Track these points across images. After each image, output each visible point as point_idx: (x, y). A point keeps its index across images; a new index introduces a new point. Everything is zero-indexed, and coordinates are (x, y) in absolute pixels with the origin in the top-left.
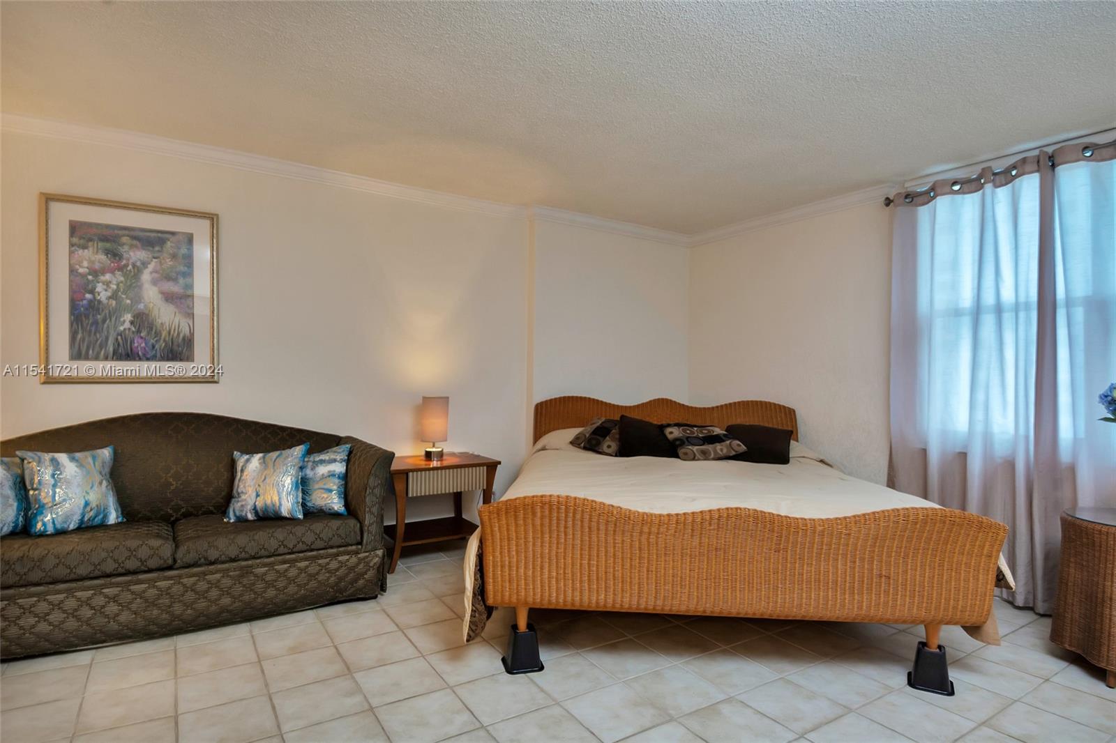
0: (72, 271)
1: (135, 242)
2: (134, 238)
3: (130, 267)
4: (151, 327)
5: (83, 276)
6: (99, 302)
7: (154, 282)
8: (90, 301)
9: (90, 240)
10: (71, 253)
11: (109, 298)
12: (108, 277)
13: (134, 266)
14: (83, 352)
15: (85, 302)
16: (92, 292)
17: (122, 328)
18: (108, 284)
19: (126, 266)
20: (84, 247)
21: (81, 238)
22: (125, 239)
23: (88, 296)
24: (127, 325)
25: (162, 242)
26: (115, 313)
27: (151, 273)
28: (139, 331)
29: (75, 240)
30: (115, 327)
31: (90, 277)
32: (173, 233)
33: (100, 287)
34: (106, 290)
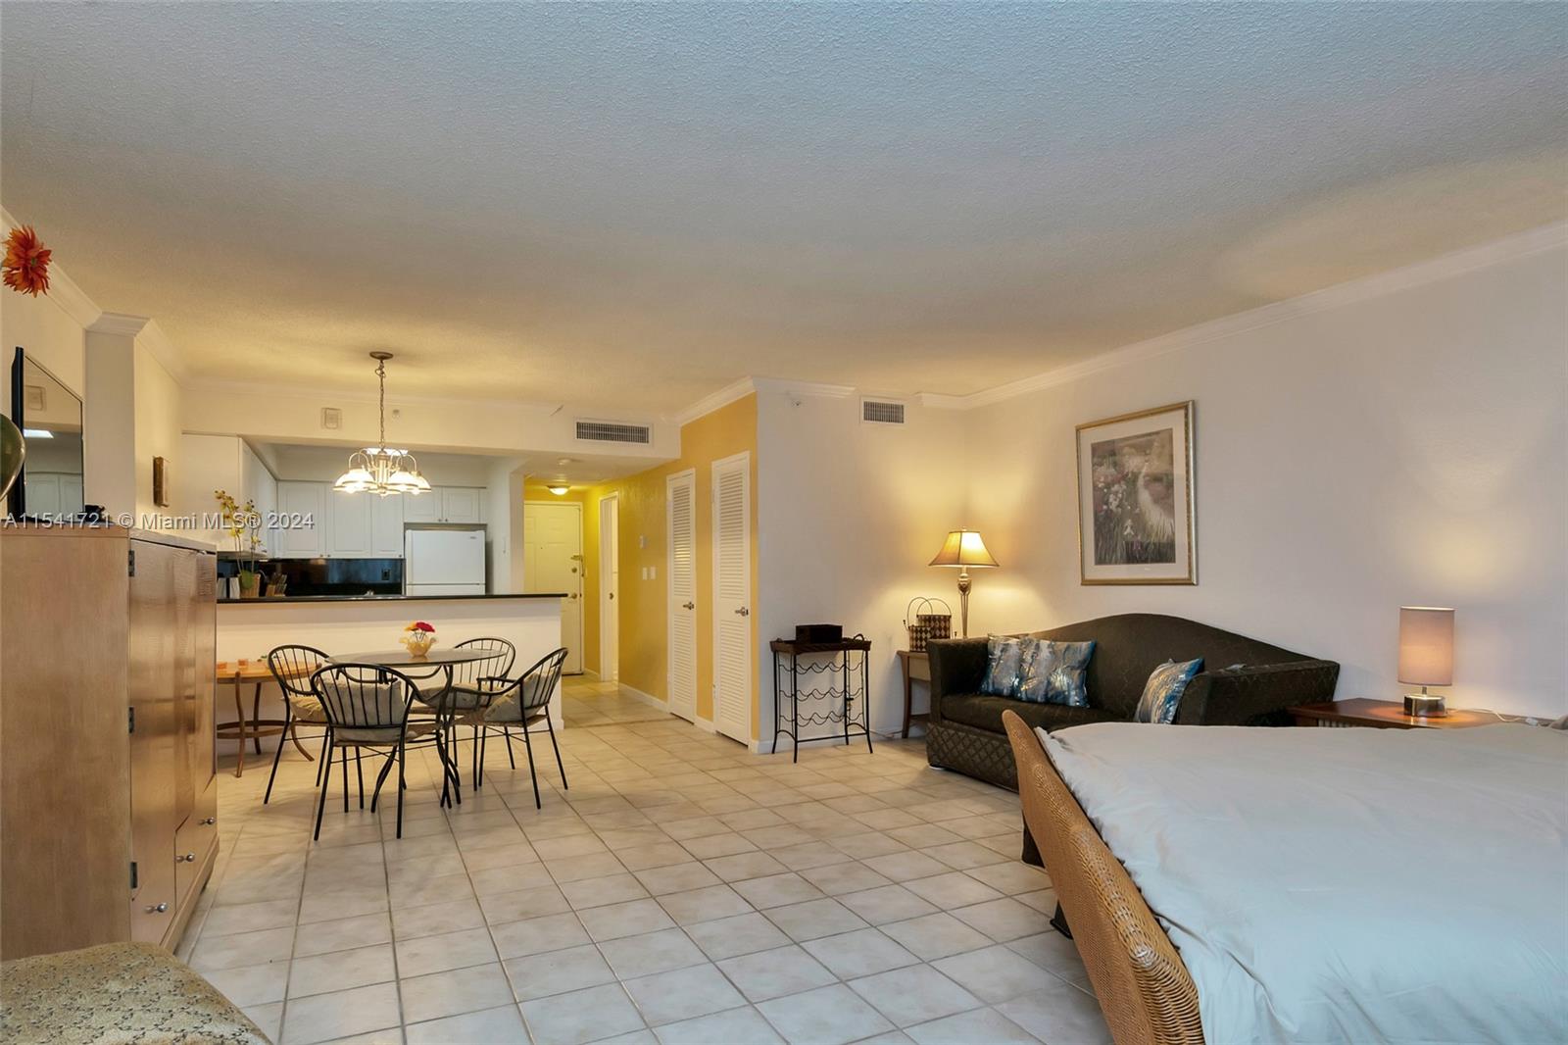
0: (1095, 487)
1: (1133, 450)
2: (1132, 446)
3: (1130, 475)
4: (1144, 529)
5: (1101, 489)
6: (1111, 511)
7: (1146, 486)
8: (1106, 511)
9: (1105, 457)
10: (1093, 471)
11: (1118, 506)
12: (1116, 488)
13: (1132, 472)
14: (1103, 557)
15: (1103, 513)
16: (1107, 503)
17: (1125, 533)
18: (1116, 493)
19: (1127, 475)
20: (1101, 465)
21: (1099, 457)
22: (1126, 450)
23: (1105, 507)
24: (1129, 530)
25: (1150, 445)
26: (1120, 521)
27: (1144, 477)
28: (1136, 535)
29: (1095, 460)
30: (1122, 534)
31: (1105, 490)
32: (1157, 433)
33: (1112, 498)
34: (1115, 500)
